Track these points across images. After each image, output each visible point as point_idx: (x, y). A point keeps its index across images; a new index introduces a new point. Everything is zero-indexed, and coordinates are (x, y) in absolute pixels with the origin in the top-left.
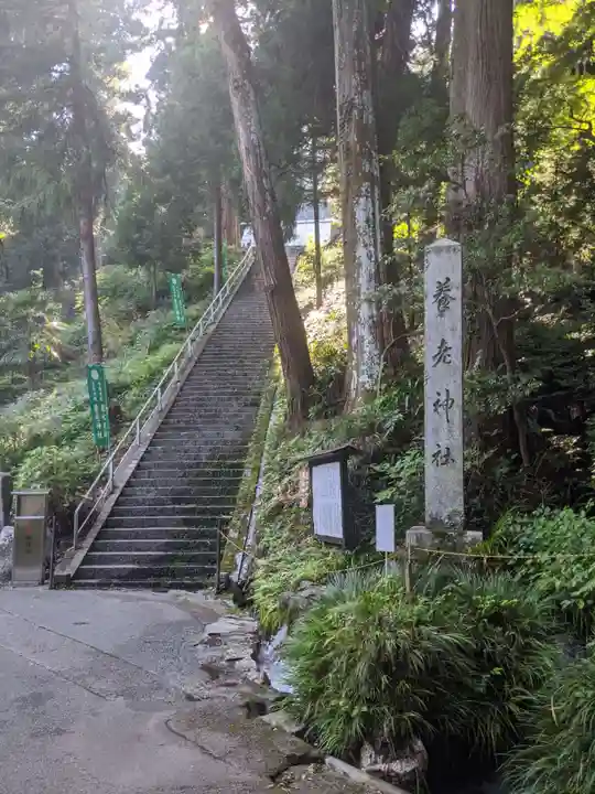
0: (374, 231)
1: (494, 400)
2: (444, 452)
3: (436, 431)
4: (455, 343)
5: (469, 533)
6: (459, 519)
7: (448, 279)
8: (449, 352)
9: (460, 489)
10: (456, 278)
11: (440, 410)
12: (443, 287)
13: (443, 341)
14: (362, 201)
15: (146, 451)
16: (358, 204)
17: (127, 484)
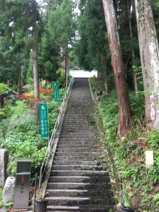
14: (152, 43)
15: (59, 140)
16: (150, 45)
17: (55, 155)
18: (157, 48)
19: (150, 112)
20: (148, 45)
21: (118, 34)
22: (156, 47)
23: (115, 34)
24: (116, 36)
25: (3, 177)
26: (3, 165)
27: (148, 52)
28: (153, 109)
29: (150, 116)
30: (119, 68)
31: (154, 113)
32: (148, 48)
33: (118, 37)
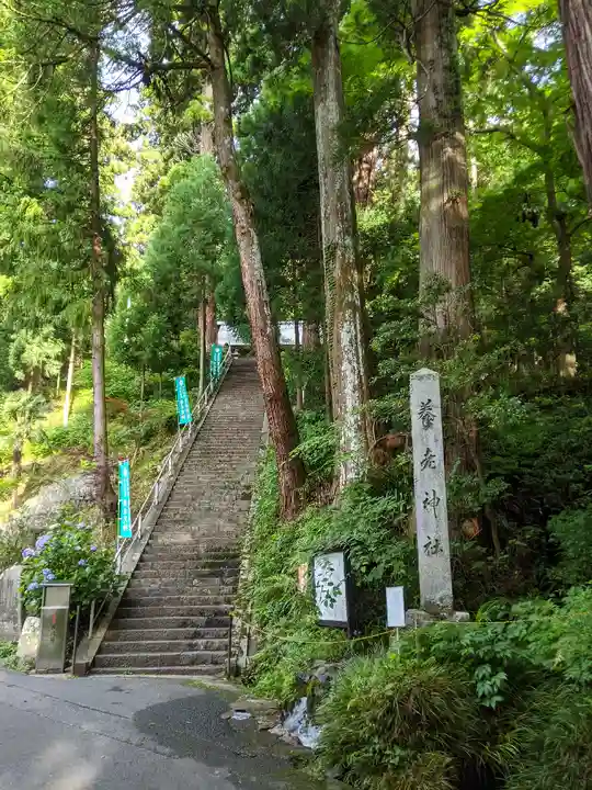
0: (356, 349)
1: (469, 497)
2: (434, 543)
3: (426, 525)
4: (438, 451)
5: (457, 613)
6: (449, 602)
7: (430, 400)
8: (434, 459)
9: (448, 575)
10: (437, 401)
11: (428, 507)
12: (426, 406)
13: (428, 450)
14: (346, 325)
15: (148, 545)
16: (343, 328)
17: (133, 575)
18: (356, 335)
22: (354, 334)
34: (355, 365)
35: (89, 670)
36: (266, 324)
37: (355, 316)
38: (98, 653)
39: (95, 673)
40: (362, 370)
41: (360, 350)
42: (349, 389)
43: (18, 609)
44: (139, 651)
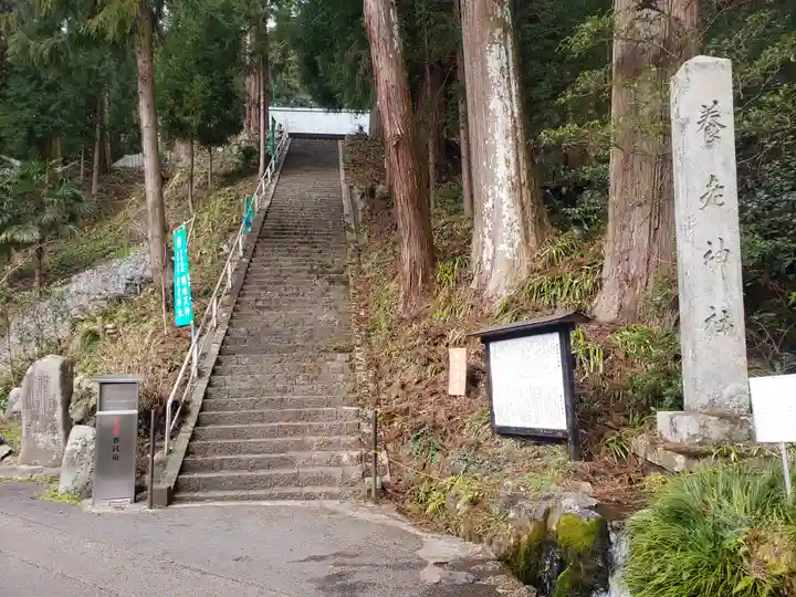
0: (509, 82)
2: (720, 315)
3: (708, 289)
4: (728, 181)
7: (715, 102)
8: (722, 191)
9: (743, 361)
11: (712, 263)
12: (709, 111)
13: (713, 178)
14: (495, 48)
15: (227, 334)
16: (491, 51)
17: (214, 372)
18: (507, 63)
19: (483, 248)
20: (482, 54)
21: (394, 18)
22: (505, 61)
23: (388, 17)
24: (389, 25)
25: (61, 432)
26: (59, 399)
27: (485, 73)
28: (488, 242)
29: (481, 258)
30: (398, 121)
31: (491, 251)
32: (484, 62)
33: (396, 27)
34: (508, 103)
35: (172, 496)
36: (392, 35)
37: (505, 38)
38: (181, 472)
39: (182, 500)
40: (516, 110)
41: (513, 82)
42: (499, 136)
43: (58, 415)
44: (239, 468)
